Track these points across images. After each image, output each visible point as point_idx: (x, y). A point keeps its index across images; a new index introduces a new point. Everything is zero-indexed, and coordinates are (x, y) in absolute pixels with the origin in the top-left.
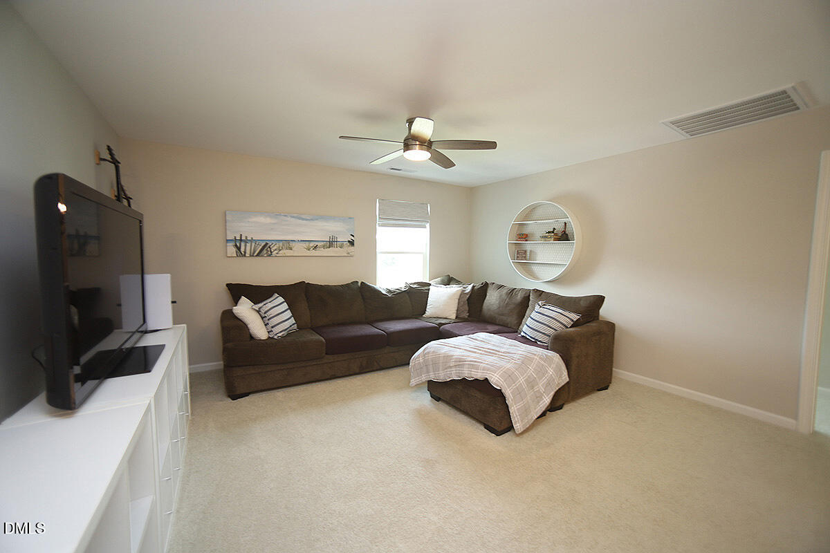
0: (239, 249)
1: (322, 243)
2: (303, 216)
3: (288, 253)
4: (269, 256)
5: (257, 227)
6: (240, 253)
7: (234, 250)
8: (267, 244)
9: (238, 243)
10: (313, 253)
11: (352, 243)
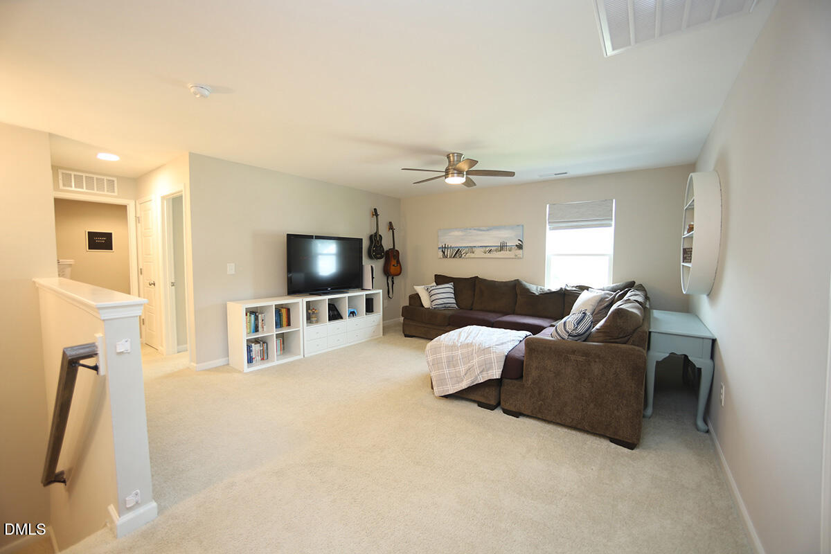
0: (444, 253)
1: (495, 248)
2: (481, 228)
3: (472, 255)
4: (460, 257)
5: (455, 239)
6: (445, 256)
7: (442, 253)
8: (459, 250)
9: (444, 249)
10: (488, 255)
11: (520, 247)
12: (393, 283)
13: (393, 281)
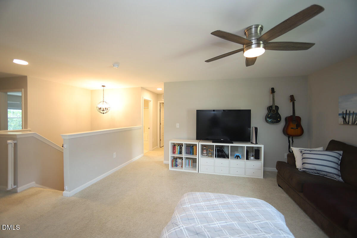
0: (345, 119)
6: (346, 122)
7: (342, 120)
9: (345, 115)
12: (293, 142)
13: (292, 140)
